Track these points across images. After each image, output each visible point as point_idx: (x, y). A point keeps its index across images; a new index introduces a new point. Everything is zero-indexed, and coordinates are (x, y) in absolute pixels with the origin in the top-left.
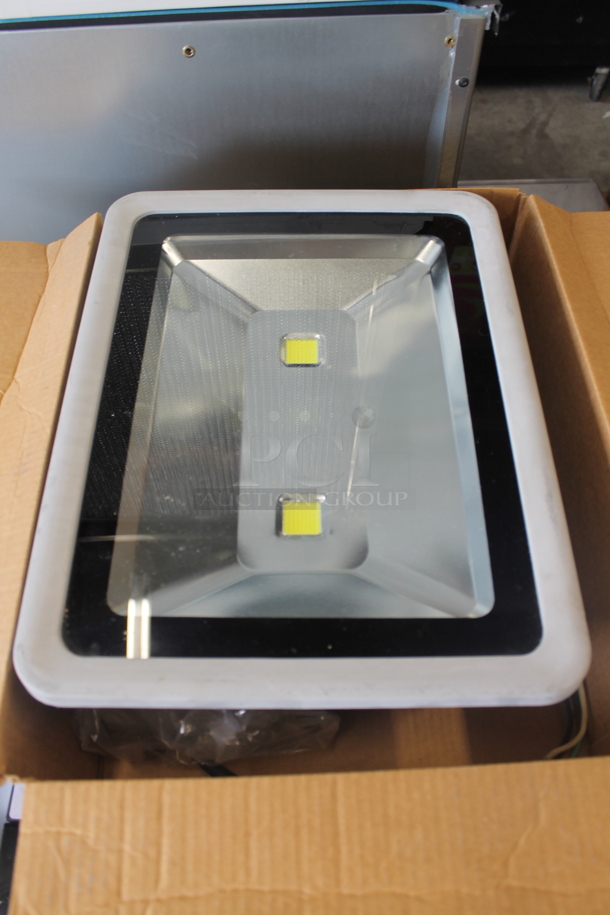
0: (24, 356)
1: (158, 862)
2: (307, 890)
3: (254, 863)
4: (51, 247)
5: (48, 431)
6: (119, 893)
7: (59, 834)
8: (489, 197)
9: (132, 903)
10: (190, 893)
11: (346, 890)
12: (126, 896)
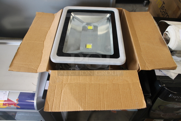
0: (51, 26)
1: (68, 79)
2: (87, 83)
3: (80, 80)
4: (55, 14)
5: (55, 34)
6: (63, 82)
7: (55, 76)
8: (118, 9)
9: (64, 84)
10: (72, 83)
11: (92, 83)
12: (64, 83)
